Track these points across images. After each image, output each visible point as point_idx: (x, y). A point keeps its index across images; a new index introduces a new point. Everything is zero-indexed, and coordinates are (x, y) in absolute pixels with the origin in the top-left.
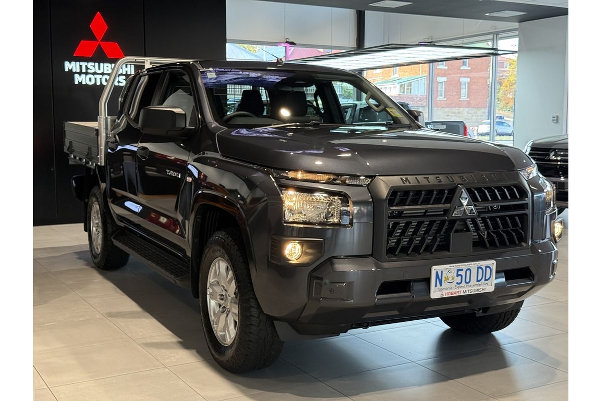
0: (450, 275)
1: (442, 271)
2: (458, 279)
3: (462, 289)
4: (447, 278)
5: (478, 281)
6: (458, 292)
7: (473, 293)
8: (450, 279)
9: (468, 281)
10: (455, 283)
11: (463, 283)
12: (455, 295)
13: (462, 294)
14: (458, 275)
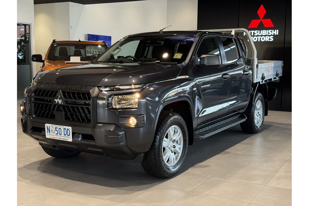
0: (53, 129)
1: (49, 127)
2: (56, 132)
3: (58, 137)
4: (52, 130)
5: (64, 135)
6: (56, 138)
7: (62, 140)
8: (53, 131)
9: (60, 134)
10: (55, 133)
11: (58, 134)
12: (55, 139)
13: (58, 139)
14: (56, 130)
